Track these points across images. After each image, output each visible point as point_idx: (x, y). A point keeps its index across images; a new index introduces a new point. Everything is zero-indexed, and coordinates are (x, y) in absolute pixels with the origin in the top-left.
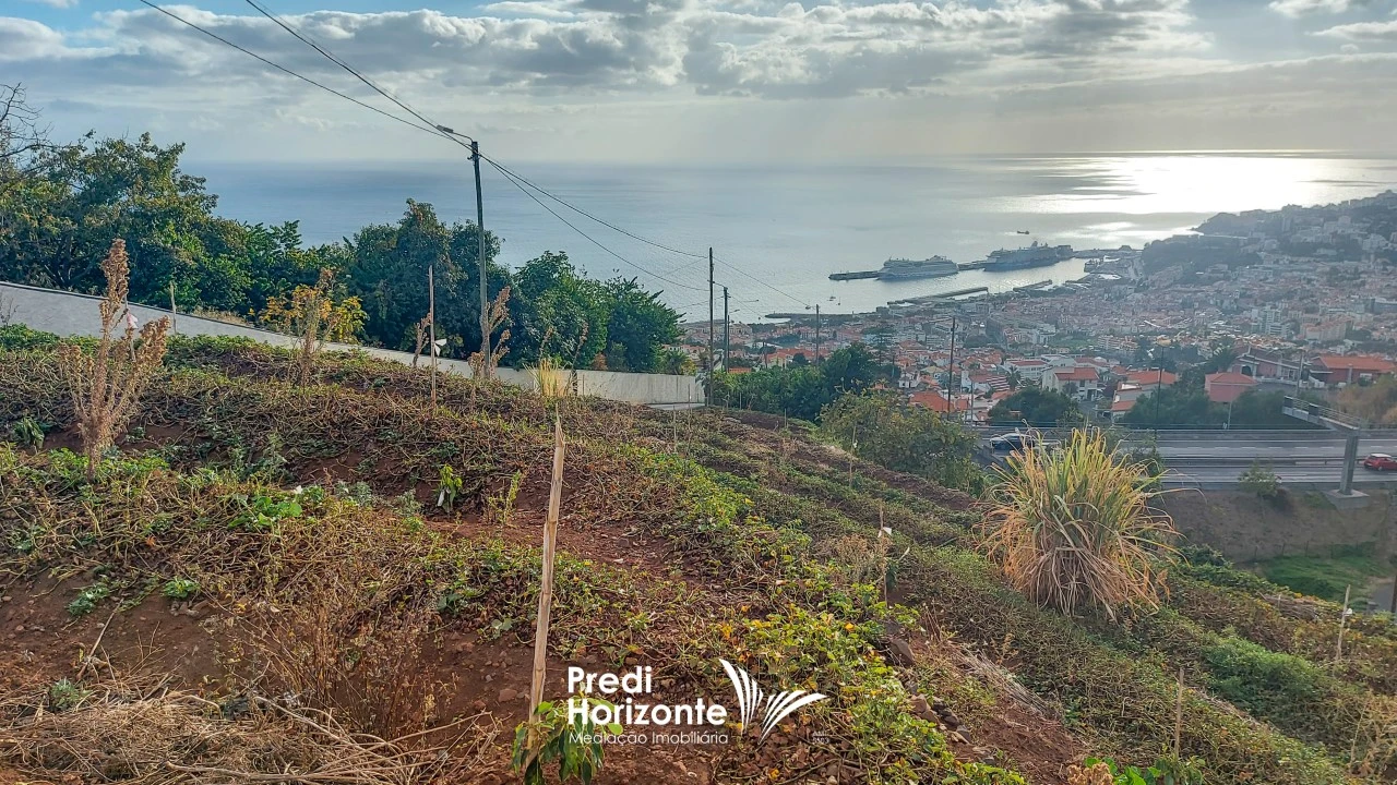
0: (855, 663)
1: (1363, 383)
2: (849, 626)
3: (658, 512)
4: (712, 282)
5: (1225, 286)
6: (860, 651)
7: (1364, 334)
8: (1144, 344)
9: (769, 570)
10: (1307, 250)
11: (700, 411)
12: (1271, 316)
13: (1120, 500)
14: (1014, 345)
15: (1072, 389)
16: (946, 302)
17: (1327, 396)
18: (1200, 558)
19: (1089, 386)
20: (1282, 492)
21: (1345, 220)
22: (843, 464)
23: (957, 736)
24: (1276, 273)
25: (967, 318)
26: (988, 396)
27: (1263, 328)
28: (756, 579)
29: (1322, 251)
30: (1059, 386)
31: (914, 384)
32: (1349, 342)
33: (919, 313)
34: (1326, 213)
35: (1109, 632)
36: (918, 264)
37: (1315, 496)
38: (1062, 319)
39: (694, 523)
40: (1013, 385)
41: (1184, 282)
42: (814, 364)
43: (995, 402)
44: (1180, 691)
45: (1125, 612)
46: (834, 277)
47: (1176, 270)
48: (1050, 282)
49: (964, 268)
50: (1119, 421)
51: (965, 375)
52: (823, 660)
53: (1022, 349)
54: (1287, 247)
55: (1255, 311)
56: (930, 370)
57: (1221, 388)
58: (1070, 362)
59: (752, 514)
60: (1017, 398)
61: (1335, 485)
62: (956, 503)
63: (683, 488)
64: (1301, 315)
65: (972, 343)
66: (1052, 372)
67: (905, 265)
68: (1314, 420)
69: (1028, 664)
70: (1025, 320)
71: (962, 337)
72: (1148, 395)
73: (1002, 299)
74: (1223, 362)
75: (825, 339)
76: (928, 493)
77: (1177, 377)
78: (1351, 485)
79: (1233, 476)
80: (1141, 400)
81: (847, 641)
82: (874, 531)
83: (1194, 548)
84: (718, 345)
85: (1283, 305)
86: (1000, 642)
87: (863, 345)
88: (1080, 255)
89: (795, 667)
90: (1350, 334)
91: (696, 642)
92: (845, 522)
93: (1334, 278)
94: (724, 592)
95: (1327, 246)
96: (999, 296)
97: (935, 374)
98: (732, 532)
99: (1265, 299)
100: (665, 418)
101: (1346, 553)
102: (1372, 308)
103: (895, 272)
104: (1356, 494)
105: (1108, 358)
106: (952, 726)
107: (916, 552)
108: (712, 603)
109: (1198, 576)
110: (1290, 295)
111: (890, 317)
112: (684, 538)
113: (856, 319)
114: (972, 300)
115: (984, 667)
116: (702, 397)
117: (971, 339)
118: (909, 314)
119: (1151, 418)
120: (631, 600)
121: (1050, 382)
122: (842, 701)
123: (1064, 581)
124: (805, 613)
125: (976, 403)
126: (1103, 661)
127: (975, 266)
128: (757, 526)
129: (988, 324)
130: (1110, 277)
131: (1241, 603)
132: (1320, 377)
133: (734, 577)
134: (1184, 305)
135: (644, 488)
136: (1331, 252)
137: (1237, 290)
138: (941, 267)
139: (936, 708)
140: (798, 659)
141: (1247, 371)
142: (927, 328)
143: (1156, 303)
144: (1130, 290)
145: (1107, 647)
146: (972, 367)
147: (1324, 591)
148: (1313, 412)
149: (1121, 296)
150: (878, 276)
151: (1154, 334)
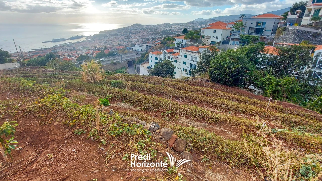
0: (61, 100)
1: (121, 49)
2: (59, 95)
3: (15, 88)
4: (15, 45)
5: (104, 40)
6: (62, 98)
8: (96, 48)
9: (42, 91)
10: (112, 35)
11: (20, 68)
12: (110, 43)
13: (96, 68)
14: (78, 50)
15: (87, 55)
16: (65, 45)
17: (118, 51)
18: (108, 72)
19: (90, 54)
20: (115, 63)
22: (53, 71)
23: (80, 103)
24: (109, 38)
25: (69, 47)
26: (75, 57)
27: (109, 45)
28: (40, 93)
29: (114, 35)
30: (86, 54)
31: (63, 57)
32: (119, 45)
33: (61, 47)
34: (114, 30)
35: (99, 84)
36: (59, 39)
37: (119, 63)
38: (84, 45)
39: (24, 88)
40: (79, 55)
42: (43, 57)
43: (77, 58)
44: (108, 88)
45: (100, 81)
46: (43, 42)
48: (81, 41)
49: (67, 39)
50: (95, 58)
51: (71, 55)
52: (56, 101)
53: (79, 50)
54: (110, 35)
55: (108, 42)
56: (65, 55)
57: (106, 52)
58: (86, 51)
59: (36, 83)
60: (80, 57)
61: (120, 61)
62: (74, 73)
63: (20, 83)
64: (113, 42)
65: (71, 50)
66: (84, 53)
67: (57, 39)
68: (117, 54)
69: (89, 91)
70: (78, 46)
71: (69, 49)
72: (98, 54)
73: (74, 44)
74: (106, 49)
75: (44, 52)
76: (69, 72)
77: (101, 51)
78: (122, 61)
79: (110, 62)
80: (97, 55)
81: (59, 97)
82: (61, 80)
83: (107, 71)
84: (21, 56)
85: (111, 41)
86: (84, 89)
87: (52, 53)
88: (84, 37)
89: (51, 103)
90: (119, 44)
91: (30, 106)
92: (56, 80)
94: (34, 97)
96: (74, 43)
97: (66, 55)
98: (33, 87)
99: (109, 41)
100: (12, 71)
101: (123, 68)
103: (54, 41)
104: (123, 61)
105: (91, 50)
106: (79, 102)
107: (69, 81)
108: (32, 99)
109: (108, 74)
110: (111, 40)
111: (56, 48)
112: (22, 91)
113: (49, 49)
114: (70, 44)
115: (83, 93)
116: (20, 66)
117: (70, 50)
118: (59, 47)
119: (98, 57)
120: (13, 104)
121: (84, 54)
122: (61, 105)
123: (92, 79)
124: (51, 95)
125: (74, 58)
126: (99, 87)
127: (69, 39)
128: (38, 85)
129: (73, 47)
130: (89, 39)
131: (113, 76)
132: (117, 49)
133: (35, 94)
135: (10, 85)
138: (63, 40)
139: (76, 101)
140: (51, 102)
141: (109, 50)
142: (63, 49)
143: (96, 42)
144: (92, 41)
145: (99, 86)
146: (72, 53)
147: (121, 72)
148: (116, 53)
149: (91, 42)
150: (52, 42)
151: (97, 46)
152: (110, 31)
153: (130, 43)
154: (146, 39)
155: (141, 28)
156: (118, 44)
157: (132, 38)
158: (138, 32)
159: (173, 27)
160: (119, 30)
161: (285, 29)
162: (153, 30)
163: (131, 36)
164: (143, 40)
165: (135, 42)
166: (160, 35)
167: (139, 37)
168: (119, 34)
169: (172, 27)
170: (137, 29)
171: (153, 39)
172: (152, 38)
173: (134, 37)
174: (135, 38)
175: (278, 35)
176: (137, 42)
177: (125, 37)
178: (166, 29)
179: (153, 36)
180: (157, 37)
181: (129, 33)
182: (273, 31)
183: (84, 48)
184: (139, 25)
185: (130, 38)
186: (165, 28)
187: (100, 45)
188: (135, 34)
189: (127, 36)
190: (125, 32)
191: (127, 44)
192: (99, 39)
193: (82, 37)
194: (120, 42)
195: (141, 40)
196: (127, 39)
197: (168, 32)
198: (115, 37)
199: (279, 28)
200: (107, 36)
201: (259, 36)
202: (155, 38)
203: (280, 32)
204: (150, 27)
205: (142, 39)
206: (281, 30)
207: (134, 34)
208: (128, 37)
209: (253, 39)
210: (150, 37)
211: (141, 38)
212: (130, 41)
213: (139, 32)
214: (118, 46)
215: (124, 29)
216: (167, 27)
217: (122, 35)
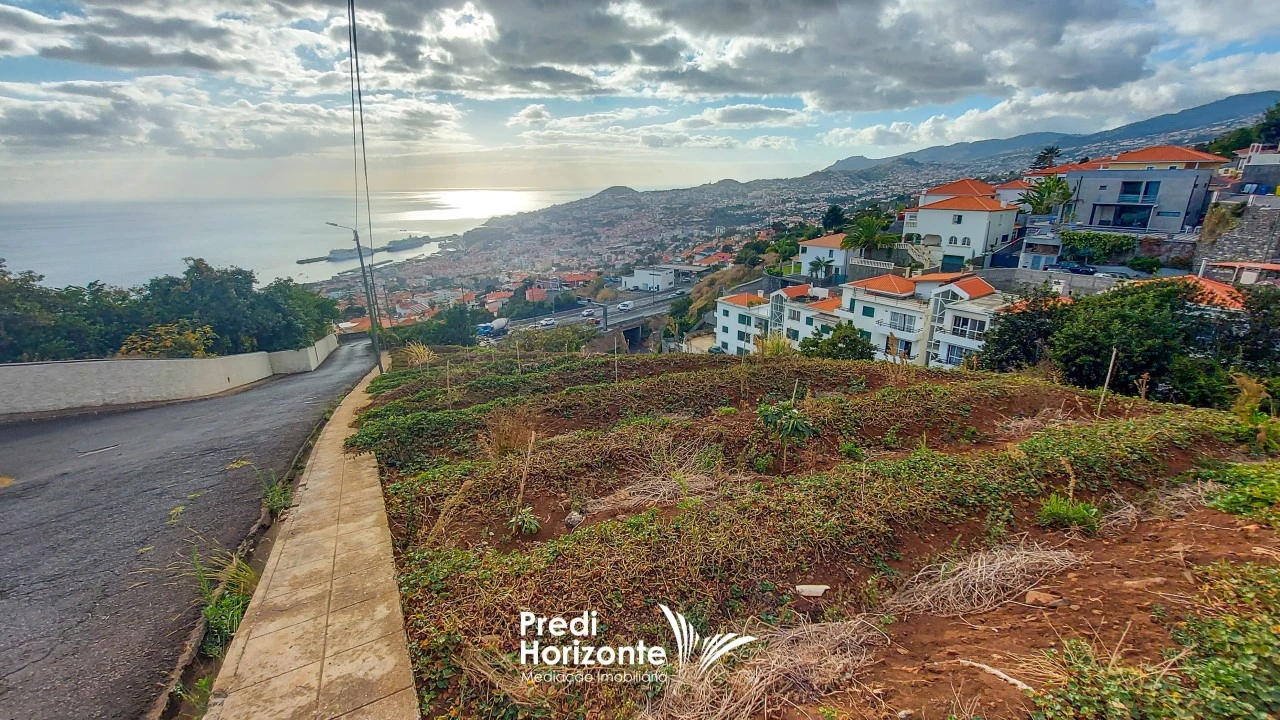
5: (502, 250)
7: (558, 265)
10: (529, 231)
19: (471, 304)
21: (541, 217)
24: (521, 242)
29: (536, 231)
34: (534, 214)
38: (434, 272)
41: (485, 250)
46: (300, 262)
47: (480, 244)
48: (423, 255)
49: (377, 251)
53: (419, 289)
54: (523, 231)
55: (516, 260)
57: (534, 296)
65: (391, 290)
67: (343, 251)
70: (416, 274)
71: (386, 287)
73: (400, 266)
77: (512, 293)
78: (607, 327)
85: (526, 255)
88: (435, 240)
93: (543, 242)
95: (538, 229)
96: (399, 263)
99: (519, 255)
102: (559, 253)
103: (337, 257)
104: (609, 330)
110: (528, 251)
111: (340, 281)
113: (321, 285)
114: (386, 267)
127: (383, 250)
129: (398, 278)
130: (451, 249)
134: (488, 260)
136: (540, 231)
137: (506, 251)
138: (365, 252)
143: (475, 260)
144: (462, 255)
149: (458, 259)
150: (328, 259)
151: (478, 274)
152: (522, 217)
153: (595, 260)
154: (653, 246)
155: (632, 203)
156: (550, 264)
157: (599, 239)
158: (620, 217)
159: (750, 195)
160: (552, 213)
161: (1240, 211)
162: (677, 206)
163: (595, 234)
164: (642, 248)
165: (613, 256)
166: (702, 229)
167: (627, 236)
168: (554, 225)
169: (745, 196)
170: (616, 208)
171: (678, 243)
172: (675, 239)
173: (608, 237)
174: (612, 241)
175: (1212, 232)
176: (619, 257)
177: (575, 237)
178: (724, 203)
179: (678, 232)
180: (692, 235)
181: (590, 222)
182: (1187, 214)
183: (435, 281)
184: (622, 193)
185: (594, 240)
186: (719, 198)
187: (489, 269)
188: (611, 224)
189: (583, 234)
190: (575, 218)
191: (583, 264)
192: (485, 248)
193: (426, 240)
194: (556, 259)
195: (635, 248)
196: (584, 247)
197: (734, 216)
198: (538, 238)
199: (1216, 205)
200: (510, 237)
201: (1134, 235)
202: (684, 239)
203: (1223, 221)
204: (663, 198)
205: (639, 244)
206: (1224, 214)
207: (605, 225)
208: (586, 237)
209: (1114, 246)
210: (667, 236)
211: (634, 240)
212: (592, 253)
213: (626, 220)
214: (551, 272)
215: (570, 207)
216: (729, 197)
217: (562, 232)
